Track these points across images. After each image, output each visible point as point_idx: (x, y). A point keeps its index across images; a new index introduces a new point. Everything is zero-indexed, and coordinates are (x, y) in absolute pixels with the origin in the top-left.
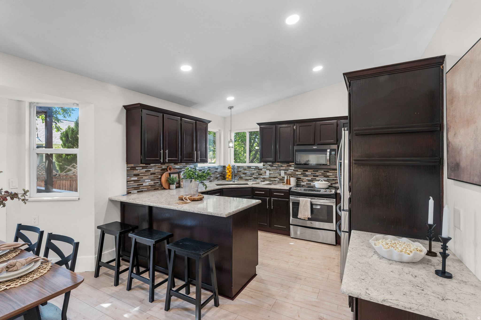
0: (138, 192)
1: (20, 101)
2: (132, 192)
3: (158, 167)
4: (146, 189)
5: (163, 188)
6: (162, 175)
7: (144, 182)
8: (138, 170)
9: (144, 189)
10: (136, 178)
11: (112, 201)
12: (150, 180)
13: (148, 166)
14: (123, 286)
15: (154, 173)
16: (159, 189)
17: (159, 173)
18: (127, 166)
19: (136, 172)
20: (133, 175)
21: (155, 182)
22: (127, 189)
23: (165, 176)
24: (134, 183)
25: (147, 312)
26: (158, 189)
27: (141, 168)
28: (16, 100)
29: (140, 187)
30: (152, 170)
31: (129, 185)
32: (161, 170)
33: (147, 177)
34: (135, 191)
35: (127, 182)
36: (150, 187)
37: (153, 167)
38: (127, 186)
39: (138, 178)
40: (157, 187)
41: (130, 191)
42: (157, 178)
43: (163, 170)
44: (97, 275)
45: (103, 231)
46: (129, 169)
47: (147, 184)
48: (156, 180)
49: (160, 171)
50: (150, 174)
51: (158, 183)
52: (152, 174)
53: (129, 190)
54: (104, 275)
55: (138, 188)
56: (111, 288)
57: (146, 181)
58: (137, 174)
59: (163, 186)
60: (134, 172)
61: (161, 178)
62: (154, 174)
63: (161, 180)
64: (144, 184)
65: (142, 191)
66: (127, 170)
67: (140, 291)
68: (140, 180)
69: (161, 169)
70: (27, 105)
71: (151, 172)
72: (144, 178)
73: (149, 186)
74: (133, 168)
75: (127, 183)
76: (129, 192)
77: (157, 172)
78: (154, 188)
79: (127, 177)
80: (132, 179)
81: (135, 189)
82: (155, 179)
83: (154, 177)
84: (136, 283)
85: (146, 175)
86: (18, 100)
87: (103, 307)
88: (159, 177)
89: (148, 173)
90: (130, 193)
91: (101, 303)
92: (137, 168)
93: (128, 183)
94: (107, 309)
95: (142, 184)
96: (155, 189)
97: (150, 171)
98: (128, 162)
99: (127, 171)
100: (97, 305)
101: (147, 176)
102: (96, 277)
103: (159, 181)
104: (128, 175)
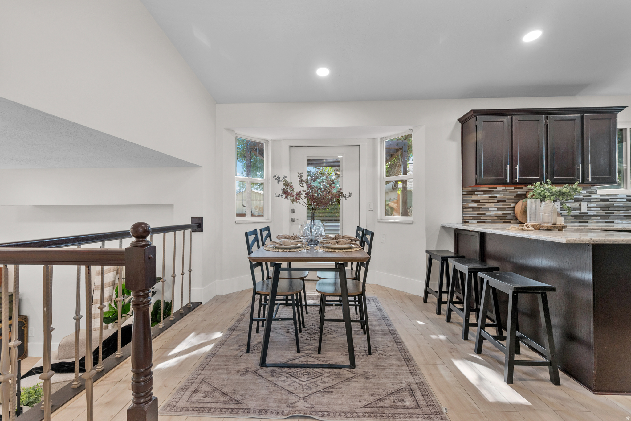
0: (478, 222)
1: (375, 138)
2: (470, 221)
3: (509, 192)
4: (491, 220)
5: (519, 222)
6: (516, 203)
7: (486, 211)
8: (478, 195)
9: (487, 219)
10: (475, 205)
11: (445, 228)
12: (496, 209)
13: (493, 191)
14: (443, 317)
15: (504, 199)
16: (512, 222)
17: (513, 201)
18: (463, 189)
19: (474, 198)
20: (471, 201)
21: (505, 212)
22: (463, 216)
23: (522, 205)
24: (472, 211)
25: (454, 344)
26: (510, 222)
27: (483, 193)
28: (372, 139)
29: (481, 216)
30: (500, 196)
31: (465, 212)
32: (515, 197)
33: (492, 205)
34: (474, 220)
35: (463, 208)
36: (496, 218)
37: (501, 192)
38: (463, 214)
39: (478, 205)
40: (508, 219)
41: (467, 220)
42: (508, 208)
43: (518, 196)
44: (425, 300)
45: (431, 256)
46: (466, 193)
47: (492, 214)
48: (507, 209)
49: (513, 198)
50: (496, 201)
51: (510, 213)
52: (499, 201)
53: (465, 218)
54: (432, 303)
55: (479, 218)
56: (432, 314)
57: (490, 209)
58: (477, 200)
59: (518, 219)
60: (472, 197)
61: (514, 207)
62: (504, 201)
63: (514, 211)
64: (488, 214)
65: (484, 222)
66: (463, 194)
67: (459, 327)
68: (481, 208)
69: (515, 194)
70: (379, 140)
71: (499, 198)
72: (487, 205)
73: (496, 216)
74: (472, 193)
75: (463, 210)
76: (465, 220)
77: (508, 199)
78: (504, 220)
79: (463, 203)
80: (470, 205)
81: (474, 218)
82: (505, 208)
83: (503, 205)
84: (459, 320)
85: (489, 202)
86: (373, 138)
87: (417, 323)
88: (512, 205)
89: (494, 199)
90: (468, 222)
91: (418, 320)
92: (476, 193)
93: (465, 210)
94: (419, 325)
95: (485, 214)
96: (504, 222)
97: (496, 197)
98: (463, 185)
99: (463, 196)
100: (413, 320)
101: (492, 203)
102: (424, 302)
103: (512, 212)
104: (464, 201)
